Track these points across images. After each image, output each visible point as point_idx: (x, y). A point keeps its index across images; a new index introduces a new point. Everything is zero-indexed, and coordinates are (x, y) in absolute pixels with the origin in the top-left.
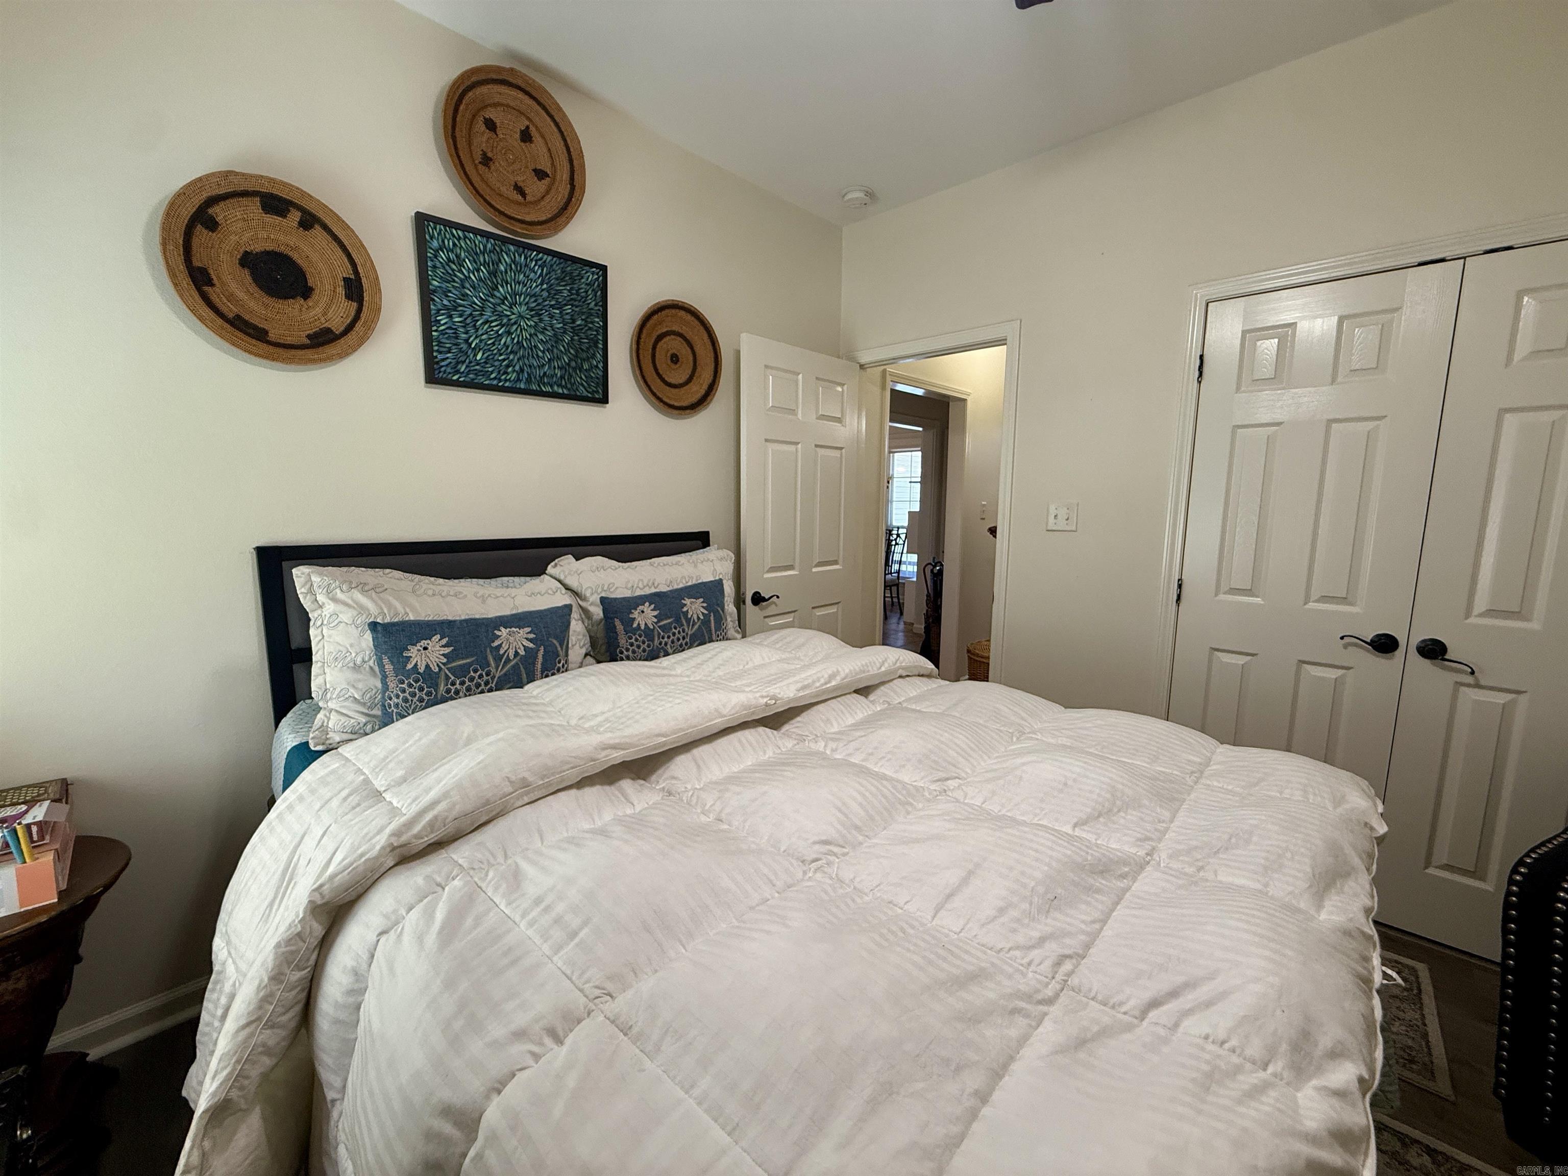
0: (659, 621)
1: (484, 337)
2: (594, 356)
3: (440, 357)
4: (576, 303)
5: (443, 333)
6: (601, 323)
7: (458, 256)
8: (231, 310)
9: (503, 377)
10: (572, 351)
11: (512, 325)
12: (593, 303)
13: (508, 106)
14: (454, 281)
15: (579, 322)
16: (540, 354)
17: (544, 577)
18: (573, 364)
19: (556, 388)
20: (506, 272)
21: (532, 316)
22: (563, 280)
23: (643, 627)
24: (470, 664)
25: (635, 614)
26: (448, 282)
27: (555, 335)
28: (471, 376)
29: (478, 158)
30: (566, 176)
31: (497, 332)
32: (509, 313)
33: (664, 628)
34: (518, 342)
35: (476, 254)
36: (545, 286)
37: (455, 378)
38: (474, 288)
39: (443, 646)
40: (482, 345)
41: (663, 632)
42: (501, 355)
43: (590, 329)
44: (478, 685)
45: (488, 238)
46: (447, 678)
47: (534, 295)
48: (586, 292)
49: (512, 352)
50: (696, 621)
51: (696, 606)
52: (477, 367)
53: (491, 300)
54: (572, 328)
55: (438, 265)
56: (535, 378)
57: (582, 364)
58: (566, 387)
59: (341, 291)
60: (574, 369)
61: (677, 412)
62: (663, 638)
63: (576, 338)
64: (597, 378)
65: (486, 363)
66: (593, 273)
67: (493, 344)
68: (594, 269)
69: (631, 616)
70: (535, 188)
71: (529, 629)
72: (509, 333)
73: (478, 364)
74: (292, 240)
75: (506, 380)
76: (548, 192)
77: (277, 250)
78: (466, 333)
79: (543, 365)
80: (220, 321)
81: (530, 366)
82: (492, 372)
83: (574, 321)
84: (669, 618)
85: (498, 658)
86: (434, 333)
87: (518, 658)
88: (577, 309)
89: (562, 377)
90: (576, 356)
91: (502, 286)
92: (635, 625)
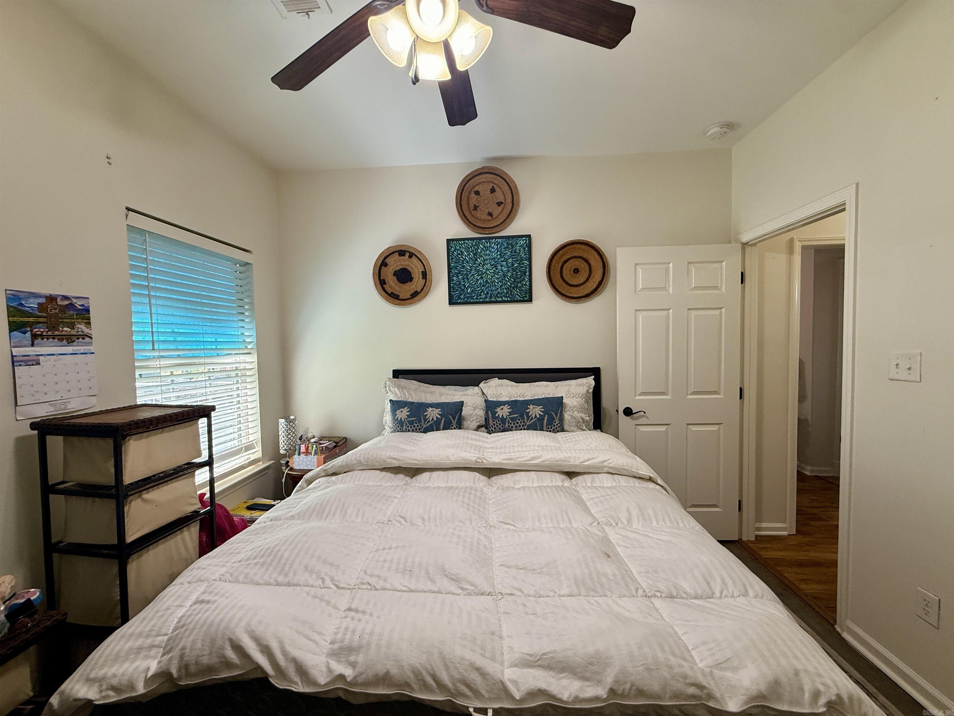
0: (510, 415)
1: (471, 282)
2: (524, 280)
3: (453, 294)
4: (514, 257)
5: (455, 284)
6: (528, 263)
7: (461, 252)
8: (389, 291)
9: (479, 298)
10: (512, 280)
11: (483, 274)
12: (523, 254)
13: (484, 182)
14: (460, 262)
15: (516, 265)
16: (496, 284)
17: (476, 388)
18: (513, 285)
19: (504, 298)
20: (481, 252)
21: (493, 268)
22: (507, 248)
23: (501, 416)
24: (415, 420)
25: (498, 410)
26: (457, 263)
27: (503, 274)
28: (466, 299)
29: (472, 207)
30: (510, 200)
31: (477, 278)
32: (482, 269)
33: (512, 419)
34: (486, 281)
35: (469, 248)
36: (499, 253)
37: (459, 301)
38: (467, 262)
39: (407, 412)
40: (470, 285)
41: (511, 420)
42: (478, 288)
43: (522, 267)
44: (416, 429)
45: (473, 240)
46: (406, 424)
47: (494, 258)
48: (520, 250)
49: (483, 286)
50: (534, 418)
51: (536, 410)
52: (468, 295)
53: (475, 266)
54: (512, 269)
55: (454, 257)
56: (494, 295)
57: (517, 285)
58: (509, 297)
59: (421, 276)
60: (513, 288)
61: (575, 300)
62: (511, 424)
63: (514, 273)
64: (526, 290)
65: (472, 293)
66: (523, 240)
67: (475, 284)
68: (524, 238)
69: (496, 410)
70: (497, 211)
71: (440, 410)
72: (482, 278)
73: (468, 294)
74: (407, 263)
75: (480, 299)
76: (502, 211)
77: (403, 267)
78: (464, 282)
79: (498, 289)
80: (387, 295)
81: (491, 290)
82: (474, 296)
83: (513, 265)
84: (516, 414)
85: (425, 420)
86: (452, 285)
87: (433, 421)
88: (515, 260)
89: (507, 293)
90: (515, 281)
91: (479, 259)
92: (497, 415)
